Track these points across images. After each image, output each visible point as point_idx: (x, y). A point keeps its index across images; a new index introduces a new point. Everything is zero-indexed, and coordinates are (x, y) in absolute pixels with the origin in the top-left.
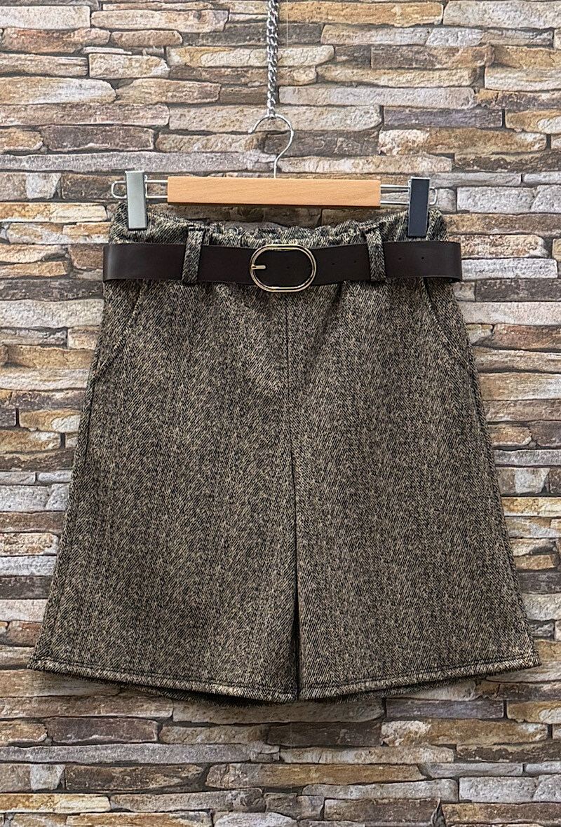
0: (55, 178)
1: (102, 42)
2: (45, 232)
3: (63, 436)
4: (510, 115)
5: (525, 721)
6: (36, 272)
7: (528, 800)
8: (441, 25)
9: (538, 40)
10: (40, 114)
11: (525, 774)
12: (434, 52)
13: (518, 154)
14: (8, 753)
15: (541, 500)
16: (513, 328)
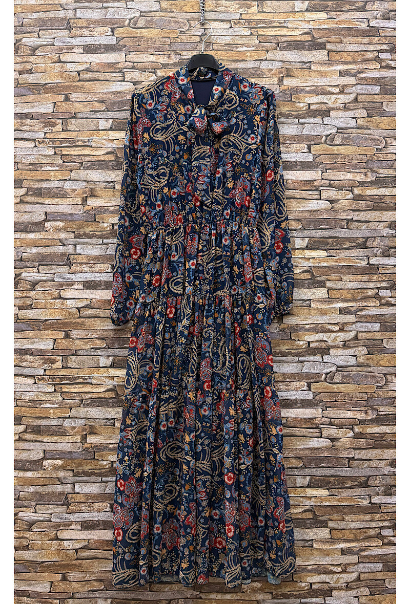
0: (111, 121)
1: (130, 67)
2: (106, 143)
3: (113, 224)
4: (294, 96)
5: (299, 340)
6: (103, 159)
7: (300, 372)
8: (266, 60)
9: (305, 66)
10: (105, 96)
11: (299, 361)
12: (263, 71)
13: (297, 111)
14: (91, 352)
15: (306, 251)
16: (294, 181)
